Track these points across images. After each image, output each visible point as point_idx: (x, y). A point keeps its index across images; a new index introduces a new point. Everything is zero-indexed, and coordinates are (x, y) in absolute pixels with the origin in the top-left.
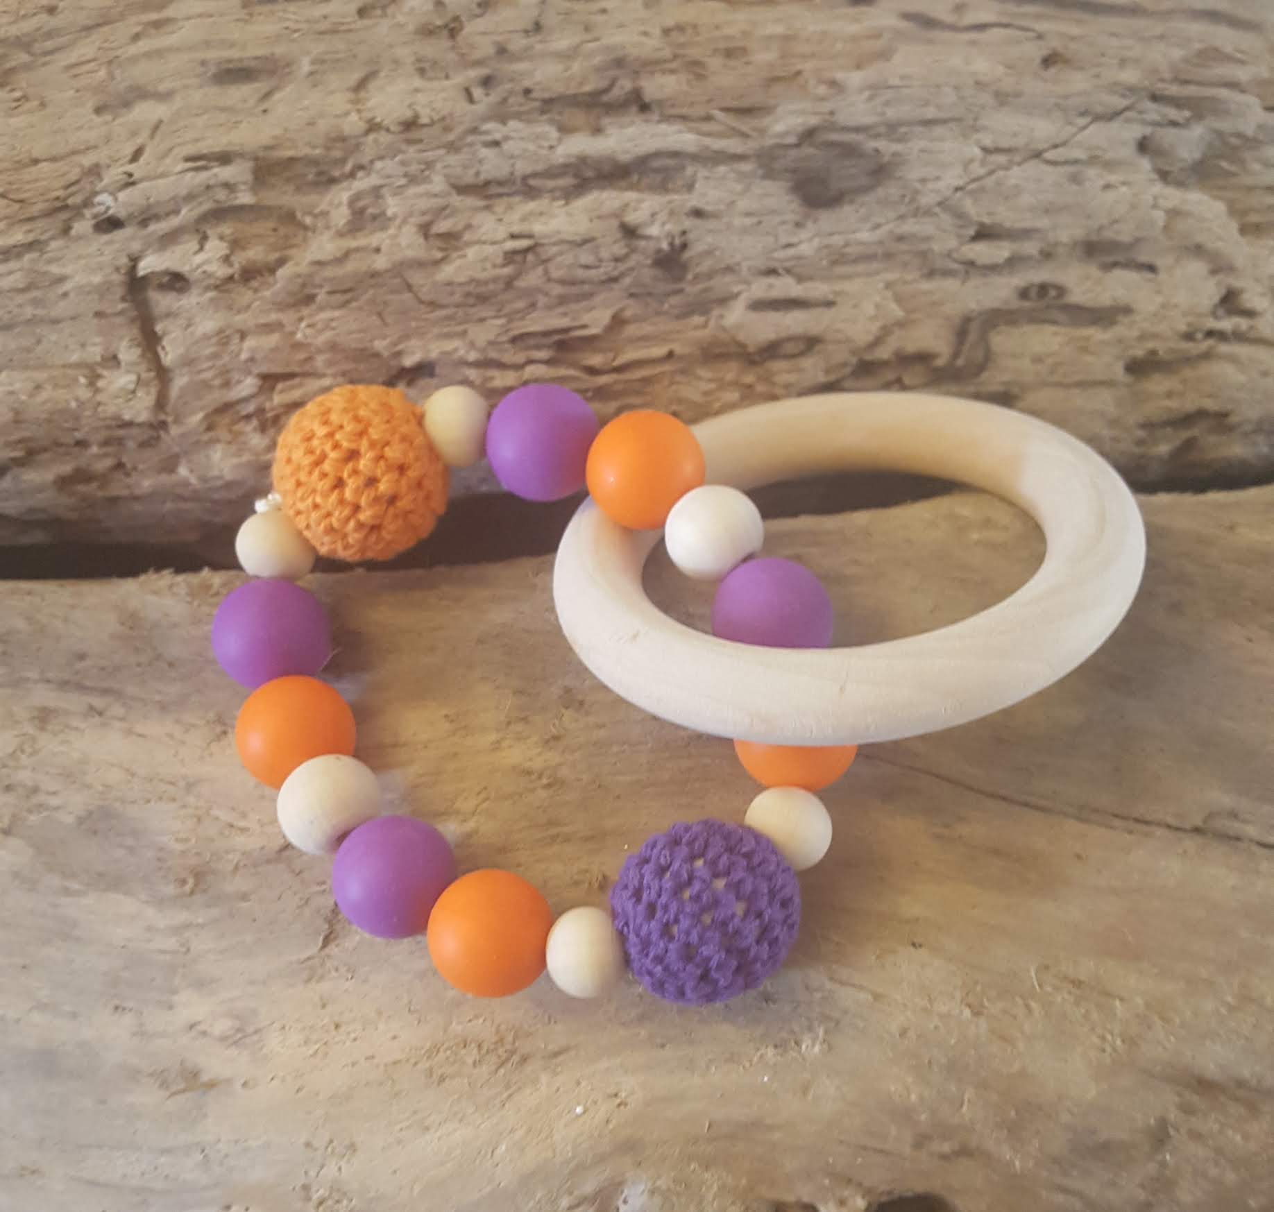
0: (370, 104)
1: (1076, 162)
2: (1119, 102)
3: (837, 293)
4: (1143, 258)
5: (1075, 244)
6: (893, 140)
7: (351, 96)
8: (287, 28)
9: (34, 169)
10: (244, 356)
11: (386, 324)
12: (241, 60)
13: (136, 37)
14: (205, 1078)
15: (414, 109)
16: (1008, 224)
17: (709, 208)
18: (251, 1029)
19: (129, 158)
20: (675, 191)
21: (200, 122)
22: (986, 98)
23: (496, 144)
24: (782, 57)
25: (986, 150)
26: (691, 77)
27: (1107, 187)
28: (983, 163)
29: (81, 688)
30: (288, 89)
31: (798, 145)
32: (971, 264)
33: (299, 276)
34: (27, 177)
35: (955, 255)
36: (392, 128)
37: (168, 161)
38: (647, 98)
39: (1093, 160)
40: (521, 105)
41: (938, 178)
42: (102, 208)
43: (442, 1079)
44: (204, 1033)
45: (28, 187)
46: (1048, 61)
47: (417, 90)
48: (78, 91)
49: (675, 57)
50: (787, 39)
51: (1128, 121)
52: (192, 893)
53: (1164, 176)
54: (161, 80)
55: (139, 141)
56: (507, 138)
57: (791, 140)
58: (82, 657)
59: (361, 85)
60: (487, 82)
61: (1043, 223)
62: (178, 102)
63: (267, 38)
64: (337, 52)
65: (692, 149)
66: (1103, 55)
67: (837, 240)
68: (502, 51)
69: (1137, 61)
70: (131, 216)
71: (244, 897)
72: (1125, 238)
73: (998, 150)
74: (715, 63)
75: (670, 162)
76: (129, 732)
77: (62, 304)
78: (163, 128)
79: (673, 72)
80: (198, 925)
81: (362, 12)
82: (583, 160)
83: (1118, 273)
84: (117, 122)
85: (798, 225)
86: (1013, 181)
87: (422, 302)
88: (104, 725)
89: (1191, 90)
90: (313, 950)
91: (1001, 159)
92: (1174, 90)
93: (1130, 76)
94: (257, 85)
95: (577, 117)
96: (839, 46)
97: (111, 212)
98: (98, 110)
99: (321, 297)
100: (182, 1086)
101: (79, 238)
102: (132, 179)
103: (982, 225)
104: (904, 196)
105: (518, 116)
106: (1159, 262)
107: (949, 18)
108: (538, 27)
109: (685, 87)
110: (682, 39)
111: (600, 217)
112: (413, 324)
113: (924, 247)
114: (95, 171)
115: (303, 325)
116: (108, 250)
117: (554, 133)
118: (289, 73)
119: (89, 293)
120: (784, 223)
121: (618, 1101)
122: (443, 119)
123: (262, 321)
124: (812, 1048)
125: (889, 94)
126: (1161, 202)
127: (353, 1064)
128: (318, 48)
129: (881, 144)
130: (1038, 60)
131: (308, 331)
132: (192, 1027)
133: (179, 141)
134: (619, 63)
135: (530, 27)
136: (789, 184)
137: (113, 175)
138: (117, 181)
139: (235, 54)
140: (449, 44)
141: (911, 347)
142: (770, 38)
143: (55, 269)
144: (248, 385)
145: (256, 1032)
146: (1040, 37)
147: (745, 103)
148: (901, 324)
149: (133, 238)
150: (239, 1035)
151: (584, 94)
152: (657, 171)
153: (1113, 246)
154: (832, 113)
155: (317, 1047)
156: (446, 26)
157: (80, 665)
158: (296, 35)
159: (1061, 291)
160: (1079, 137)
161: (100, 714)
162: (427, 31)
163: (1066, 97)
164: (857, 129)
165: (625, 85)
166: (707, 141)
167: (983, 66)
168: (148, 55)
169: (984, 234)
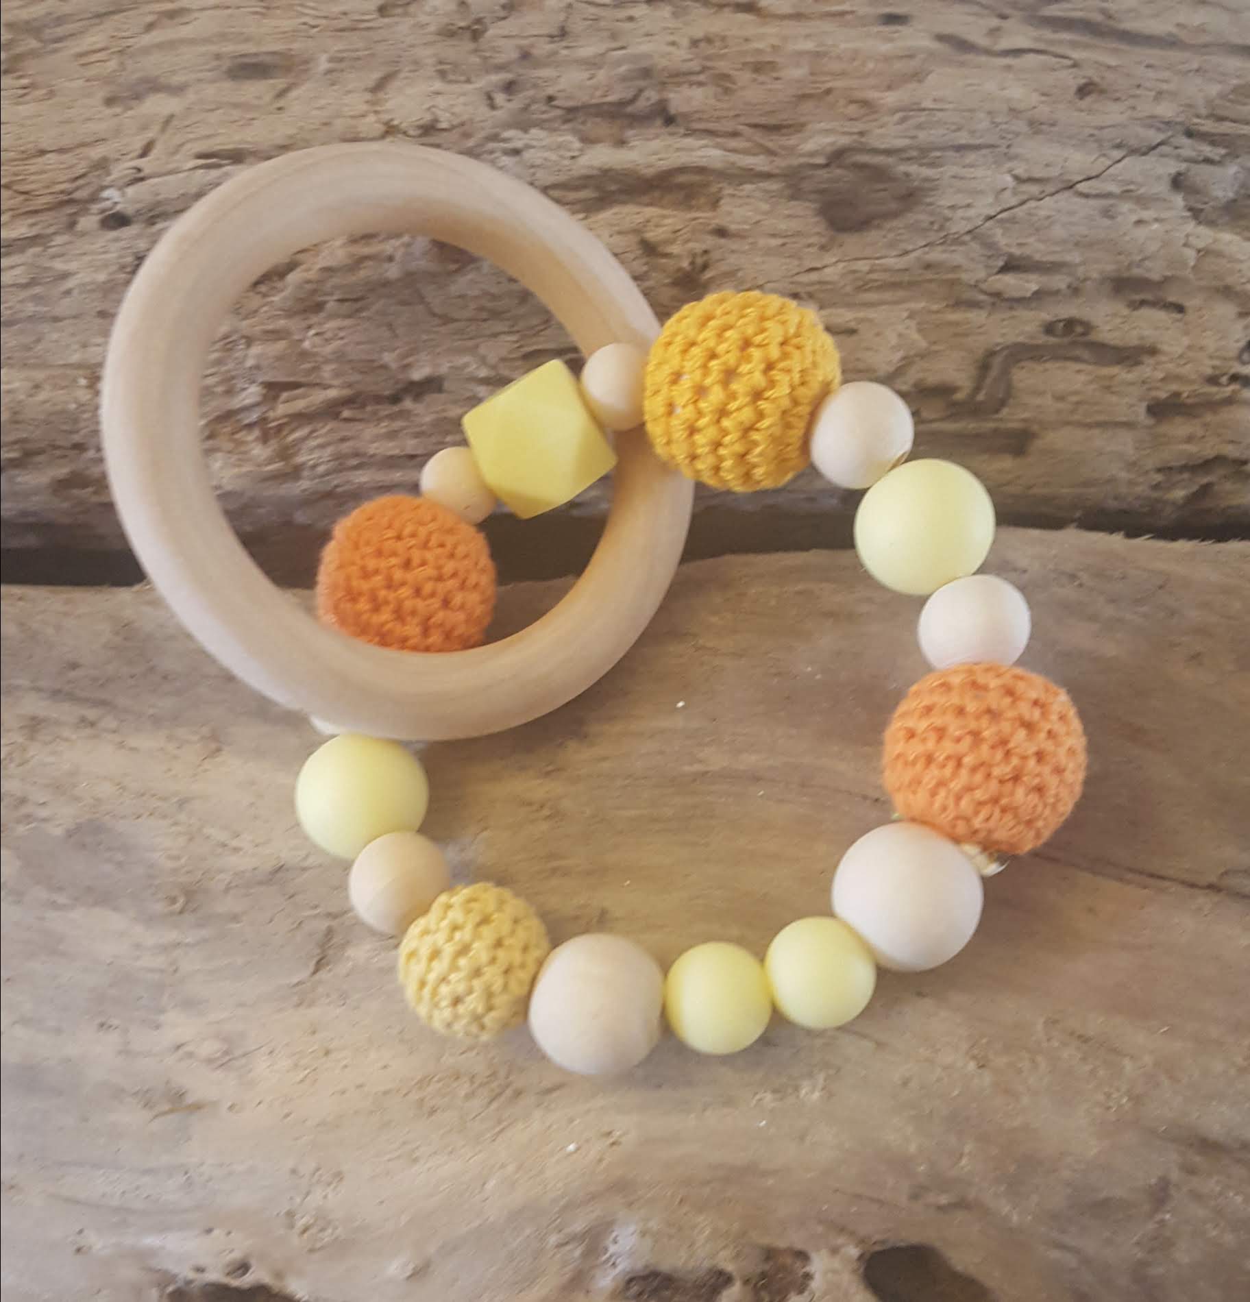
0: (388, 105)
1: (1108, 195)
2: (1156, 137)
3: (861, 321)
4: (1172, 298)
5: (1104, 280)
6: (921, 165)
7: (368, 96)
8: (305, 24)
9: (40, 160)
10: (250, 362)
11: (396, 336)
12: (256, 55)
13: (150, 27)
14: (190, 1099)
15: (433, 113)
16: (1037, 257)
17: (733, 227)
18: (238, 1053)
19: (139, 152)
20: (699, 208)
21: (213, 118)
22: (1020, 126)
23: (516, 152)
24: (812, 74)
25: (1017, 178)
26: (719, 90)
27: (1139, 222)
28: (1015, 193)
29: (72, 697)
30: (303, 88)
31: (827, 166)
32: (997, 295)
33: (308, 282)
34: (33, 169)
35: (984, 286)
36: (411, 132)
37: (178, 157)
38: (673, 111)
39: (1126, 195)
40: (544, 112)
41: (969, 206)
42: (108, 204)
43: (433, 1111)
44: (190, 1055)
45: (33, 178)
46: (1084, 91)
47: (438, 93)
48: (88, 81)
49: (704, 69)
50: (817, 55)
51: (1163, 156)
52: (181, 912)
53: (1196, 214)
54: (173, 72)
55: (150, 135)
56: (528, 147)
57: (820, 160)
58: (74, 666)
59: (380, 86)
60: (510, 87)
61: (1074, 257)
62: (191, 96)
63: (285, 33)
64: (357, 50)
65: (718, 165)
66: (1139, 86)
67: (863, 266)
68: (525, 56)
69: (1173, 95)
70: (138, 212)
71: (235, 918)
72: (1155, 276)
73: (1031, 180)
74: (745, 77)
75: (696, 178)
76: (121, 745)
77: (66, 301)
78: (175, 123)
79: (700, 84)
80: (187, 945)
81: (382, 10)
82: (606, 174)
83: (1146, 312)
84: (126, 115)
85: (823, 248)
86: (1043, 213)
87: (434, 315)
88: (95, 737)
89: (1226, 127)
90: (304, 974)
91: (1034, 189)
92: (1208, 126)
93: (1166, 110)
94: (272, 81)
95: (600, 127)
96: (871, 65)
97: (118, 208)
98: (110, 101)
99: (331, 305)
100: (166, 1107)
101: (83, 234)
102: (141, 175)
103: (1011, 256)
104: (932, 223)
105: (540, 124)
106: (1189, 303)
107: (983, 41)
108: (563, 33)
109: (712, 101)
110: (711, 51)
111: (619, 233)
112: (425, 337)
113: (950, 276)
114: (102, 165)
115: (312, 332)
116: (114, 247)
117: (577, 145)
118: (306, 71)
119: (93, 291)
120: (809, 246)
121: (611, 1140)
122: (463, 124)
123: (270, 327)
124: (810, 1093)
125: (923, 117)
126: (1192, 240)
127: (343, 1092)
128: (337, 46)
129: (913, 169)
130: (1074, 89)
131: (317, 340)
132: (178, 1047)
133: (191, 136)
134: (646, 73)
135: (555, 32)
136: (816, 205)
137: (120, 170)
138: (126, 176)
139: (250, 48)
140: (472, 46)
141: (932, 379)
142: (801, 54)
143: (59, 265)
144: (252, 393)
145: (245, 1055)
146: (1075, 65)
147: (772, 121)
148: (922, 356)
149: (139, 236)
150: (227, 1058)
151: (610, 104)
152: (681, 187)
153: (1143, 283)
154: (861, 134)
155: (306, 1072)
156: (468, 28)
157: (72, 674)
158: (316, 30)
159: (1088, 327)
160: (1111, 170)
161: (92, 724)
162: (449, 33)
163: (1102, 128)
164: (888, 152)
165: (652, 95)
166: (734, 158)
167: (1018, 93)
168: (160, 46)
169: (1011, 266)
